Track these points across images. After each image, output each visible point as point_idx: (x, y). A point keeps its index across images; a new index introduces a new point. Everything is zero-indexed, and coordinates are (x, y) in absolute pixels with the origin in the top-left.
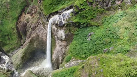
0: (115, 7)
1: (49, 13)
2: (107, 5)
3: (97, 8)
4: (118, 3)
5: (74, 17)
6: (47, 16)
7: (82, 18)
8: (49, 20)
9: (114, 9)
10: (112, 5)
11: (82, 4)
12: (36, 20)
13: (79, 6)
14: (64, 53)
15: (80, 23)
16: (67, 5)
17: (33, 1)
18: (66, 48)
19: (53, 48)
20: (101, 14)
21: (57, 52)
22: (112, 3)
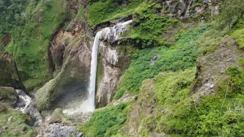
0: (195, 17)
1: (97, 24)
2: (183, 14)
3: (168, 18)
4: (199, 11)
5: (133, 31)
6: (93, 28)
7: (145, 33)
8: (96, 34)
9: (194, 21)
10: (190, 13)
11: (146, 11)
12: (79, 41)
13: (140, 14)
14: (116, 87)
15: (141, 41)
16: (125, 14)
17: (78, 13)
18: (118, 79)
19: (99, 78)
20: (174, 27)
21: (105, 85)
22: (191, 11)
